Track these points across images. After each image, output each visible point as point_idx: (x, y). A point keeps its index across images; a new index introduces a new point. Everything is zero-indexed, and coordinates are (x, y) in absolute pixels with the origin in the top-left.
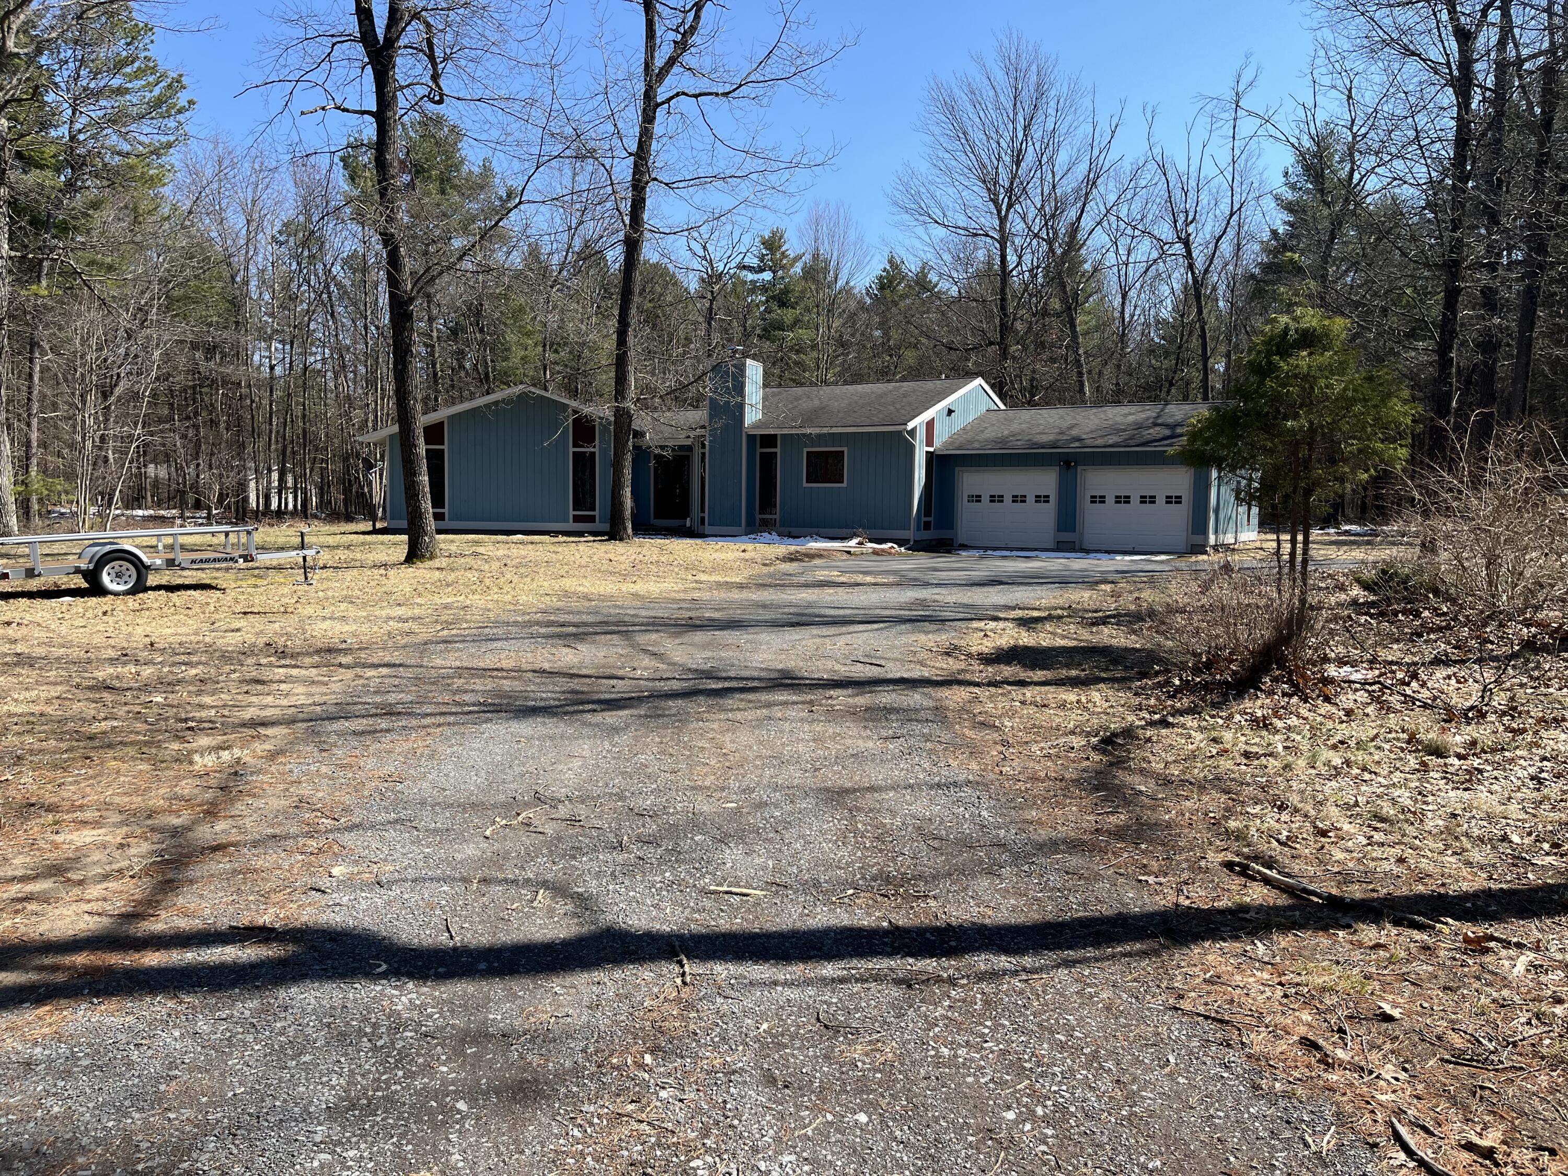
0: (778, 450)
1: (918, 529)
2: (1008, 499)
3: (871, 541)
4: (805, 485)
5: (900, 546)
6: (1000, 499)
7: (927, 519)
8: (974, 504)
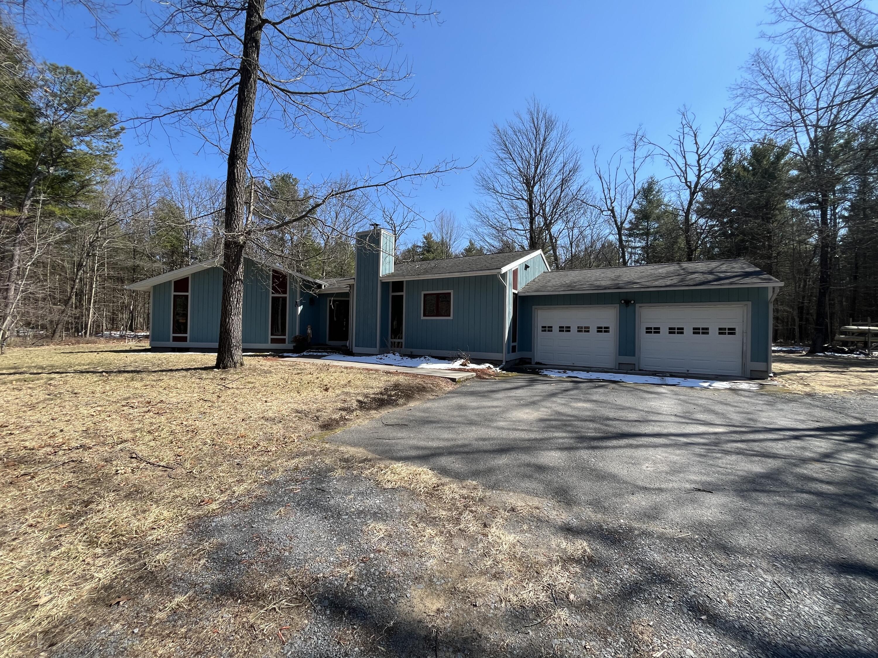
0: (404, 294)
1: (508, 353)
2: (574, 329)
3: (472, 363)
4: (423, 318)
5: (495, 365)
6: (568, 329)
7: (514, 344)
8: (547, 333)
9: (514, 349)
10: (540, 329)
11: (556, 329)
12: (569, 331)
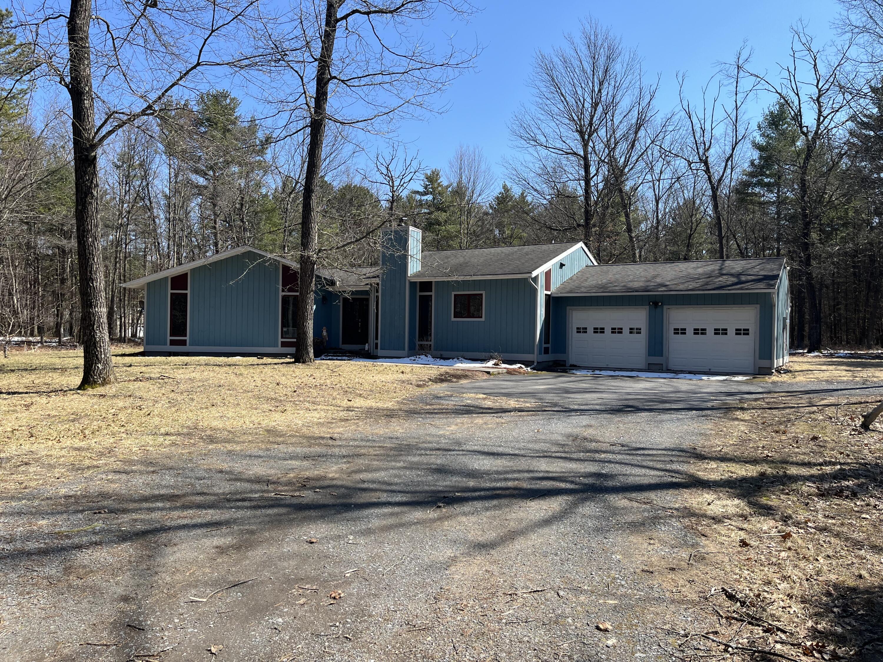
0: (433, 293)
1: (540, 353)
2: (608, 331)
3: (504, 363)
4: (453, 319)
5: (527, 366)
6: (602, 331)
7: (547, 346)
8: (582, 334)
9: (546, 351)
10: (575, 330)
11: (590, 330)
12: (603, 332)
